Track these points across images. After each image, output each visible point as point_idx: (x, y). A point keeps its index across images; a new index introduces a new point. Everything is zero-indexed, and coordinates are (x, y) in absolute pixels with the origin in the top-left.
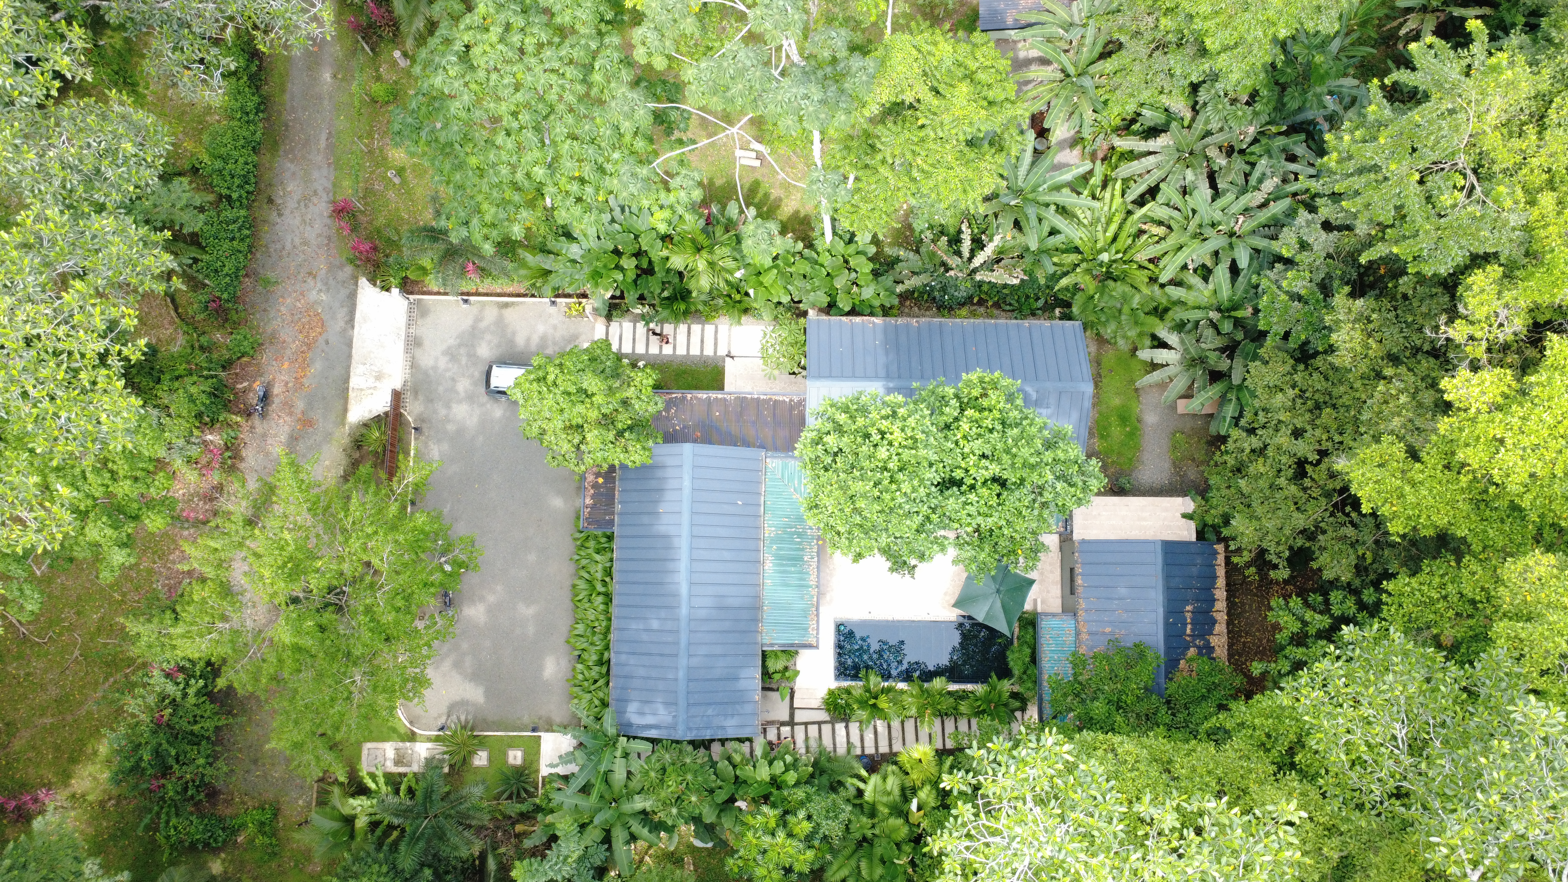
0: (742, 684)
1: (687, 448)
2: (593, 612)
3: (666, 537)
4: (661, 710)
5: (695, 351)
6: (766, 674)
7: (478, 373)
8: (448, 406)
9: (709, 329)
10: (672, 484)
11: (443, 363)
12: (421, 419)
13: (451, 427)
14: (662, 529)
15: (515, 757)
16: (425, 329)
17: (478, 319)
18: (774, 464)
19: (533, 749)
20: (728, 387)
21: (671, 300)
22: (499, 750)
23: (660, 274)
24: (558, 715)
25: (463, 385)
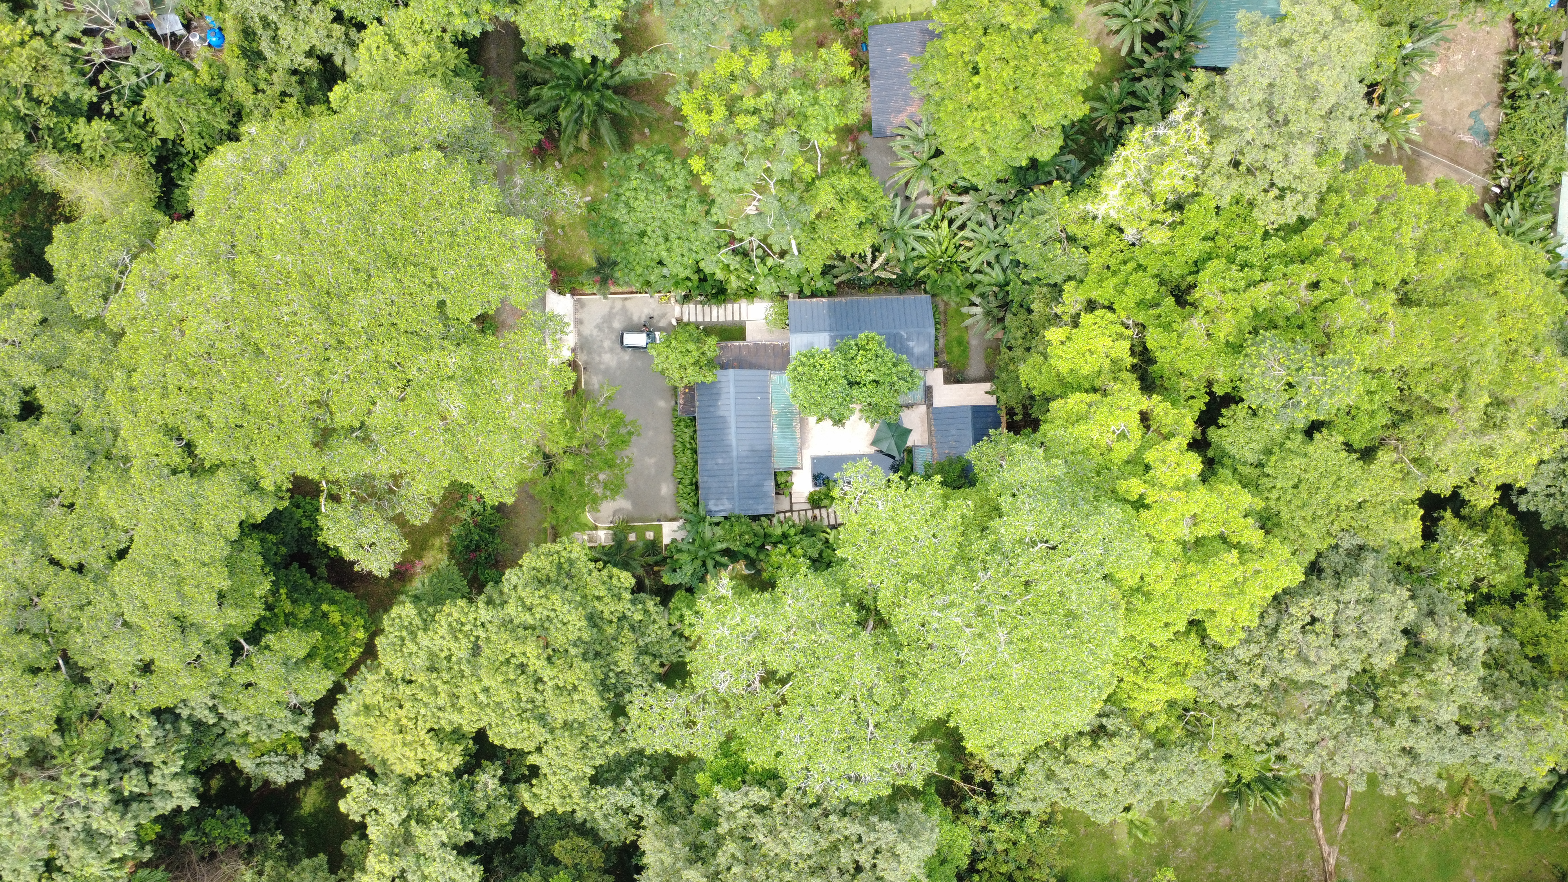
0: (766, 488)
1: (731, 372)
2: (686, 458)
3: (724, 417)
4: (726, 501)
5: (729, 318)
6: (777, 485)
7: (614, 336)
8: (600, 355)
9: (736, 306)
10: (725, 390)
11: (595, 332)
12: (586, 363)
13: (602, 367)
14: (721, 413)
15: (650, 535)
16: (584, 315)
17: (612, 308)
18: (775, 377)
19: (658, 530)
20: (748, 338)
21: (716, 296)
22: (641, 532)
23: (710, 282)
24: (671, 513)
25: (607, 344)
